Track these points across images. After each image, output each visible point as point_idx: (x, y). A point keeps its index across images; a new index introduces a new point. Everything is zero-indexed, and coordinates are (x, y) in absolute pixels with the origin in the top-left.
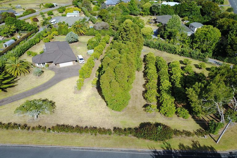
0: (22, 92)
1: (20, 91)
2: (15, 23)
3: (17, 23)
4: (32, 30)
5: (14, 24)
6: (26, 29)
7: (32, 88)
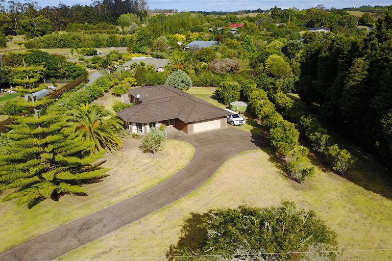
0: (133, 193)
1: (125, 191)
2: (46, 62)
3: (49, 61)
4: (79, 75)
5: (44, 63)
6: (67, 73)
7: (157, 181)
